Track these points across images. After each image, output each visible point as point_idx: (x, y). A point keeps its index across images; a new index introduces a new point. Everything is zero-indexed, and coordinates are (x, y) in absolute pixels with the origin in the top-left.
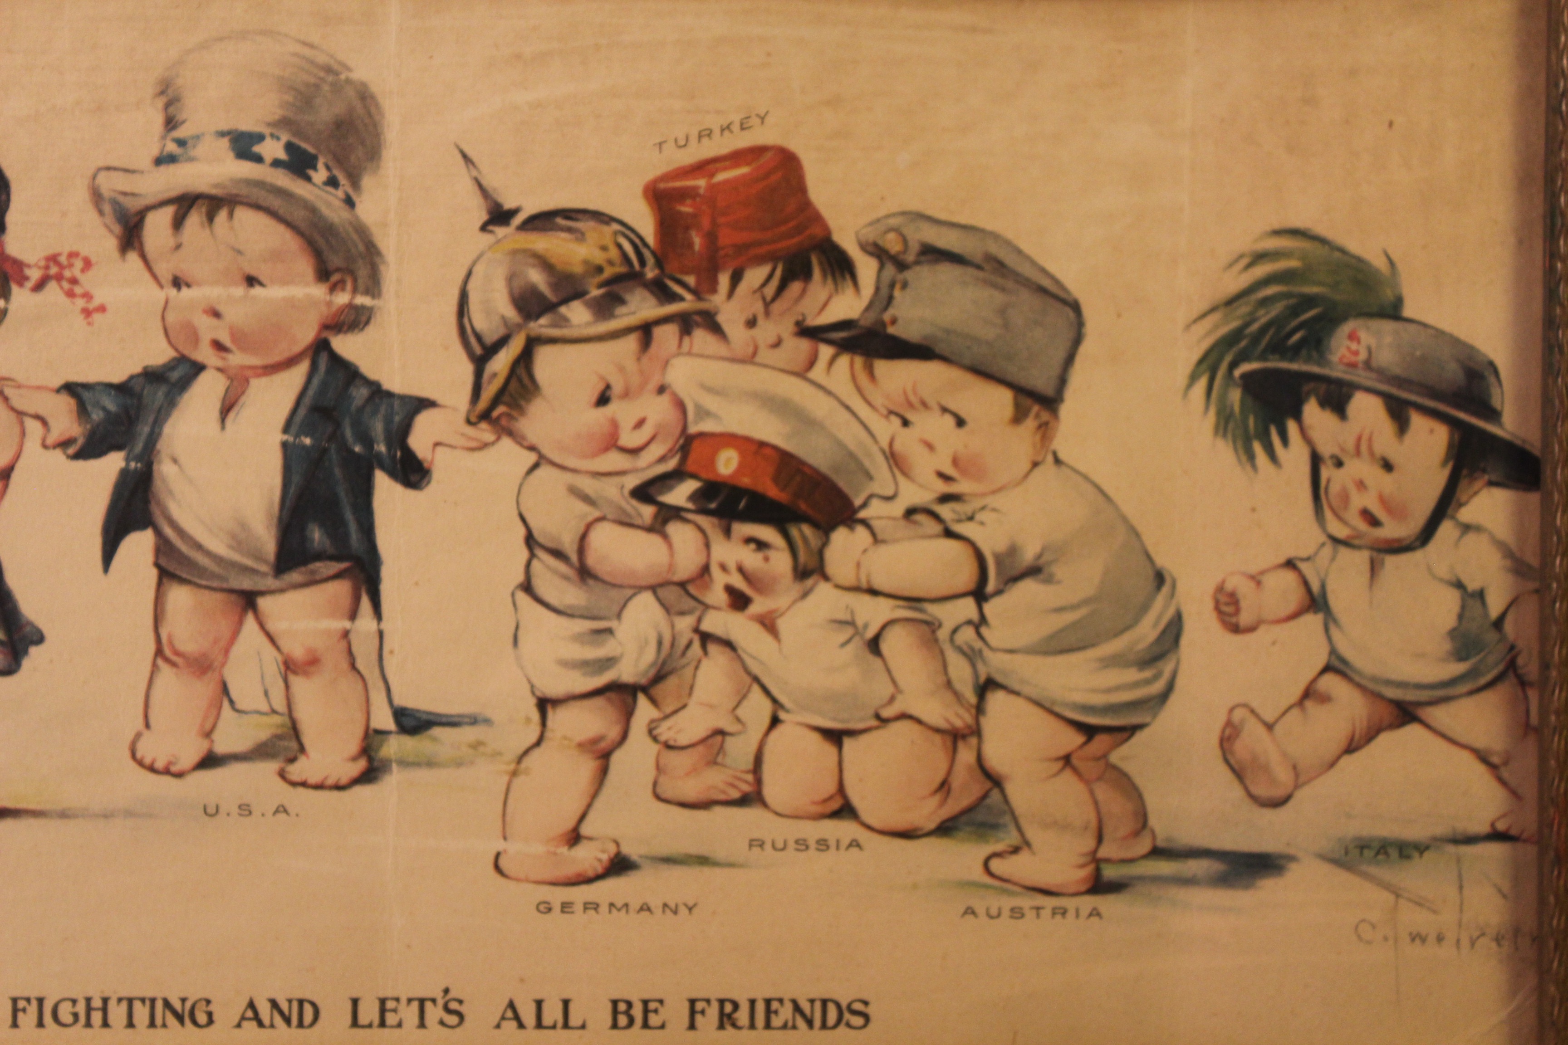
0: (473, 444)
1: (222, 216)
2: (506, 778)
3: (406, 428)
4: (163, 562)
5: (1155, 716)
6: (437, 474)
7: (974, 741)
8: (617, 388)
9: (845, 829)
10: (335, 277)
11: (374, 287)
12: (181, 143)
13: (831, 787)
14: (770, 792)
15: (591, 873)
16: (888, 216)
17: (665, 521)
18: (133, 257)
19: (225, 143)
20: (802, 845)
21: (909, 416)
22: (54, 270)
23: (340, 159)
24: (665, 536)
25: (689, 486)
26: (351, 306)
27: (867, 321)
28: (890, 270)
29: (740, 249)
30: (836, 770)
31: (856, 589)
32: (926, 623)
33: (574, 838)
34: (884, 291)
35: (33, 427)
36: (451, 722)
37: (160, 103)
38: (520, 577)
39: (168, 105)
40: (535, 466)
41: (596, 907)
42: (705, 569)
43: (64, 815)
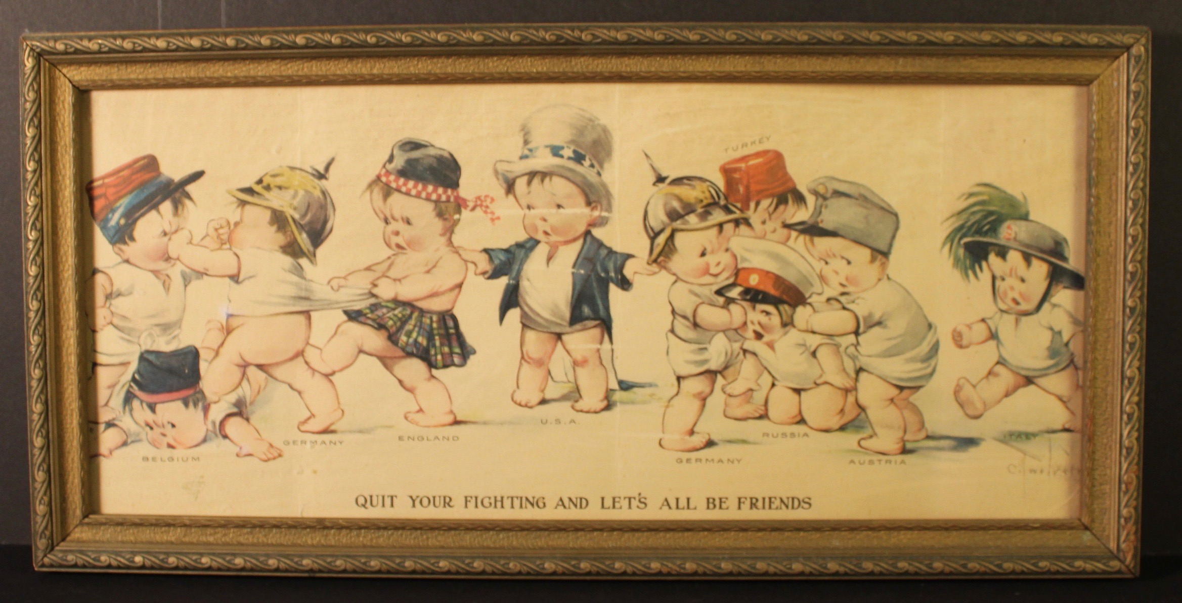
0: (650, 273)
1: (547, 180)
2: (663, 409)
3: (622, 267)
4: (524, 321)
5: (928, 382)
6: (636, 285)
7: (854, 393)
8: (709, 250)
9: (802, 429)
10: (593, 205)
11: (609, 209)
12: (530, 150)
13: (795, 411)
14: (771, 414)
15: (698, 447)
16: (819, 178)
17: (729, 304)
18: (511, 197)
19: (548, 150)
20: (784, 435)
21: (828, 260)
22: (479, 203)
23: (595, 156)
24: (729, 310)
25: (738, 290)
26: (600, 217)
27: (811, 222)
28: (820, 200)
29: (760, 192)
30: (798, 405)
31: (806, 331)
32: (835, 345)
33: (692, 432)
34: (818, 209)
35: (471, 267)
36: (641, 386)
37: (522, 134)
38: (669, 327)
39: (525, 134)
40: (676, 282)
41: (700, 460)
42: (745, 323)
43: (485, 423)
